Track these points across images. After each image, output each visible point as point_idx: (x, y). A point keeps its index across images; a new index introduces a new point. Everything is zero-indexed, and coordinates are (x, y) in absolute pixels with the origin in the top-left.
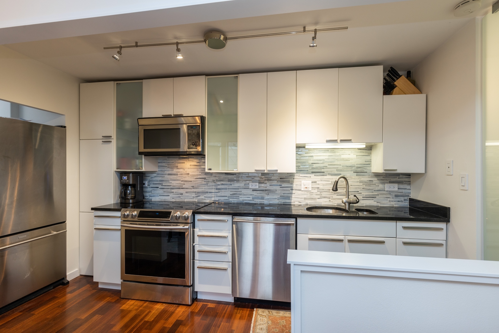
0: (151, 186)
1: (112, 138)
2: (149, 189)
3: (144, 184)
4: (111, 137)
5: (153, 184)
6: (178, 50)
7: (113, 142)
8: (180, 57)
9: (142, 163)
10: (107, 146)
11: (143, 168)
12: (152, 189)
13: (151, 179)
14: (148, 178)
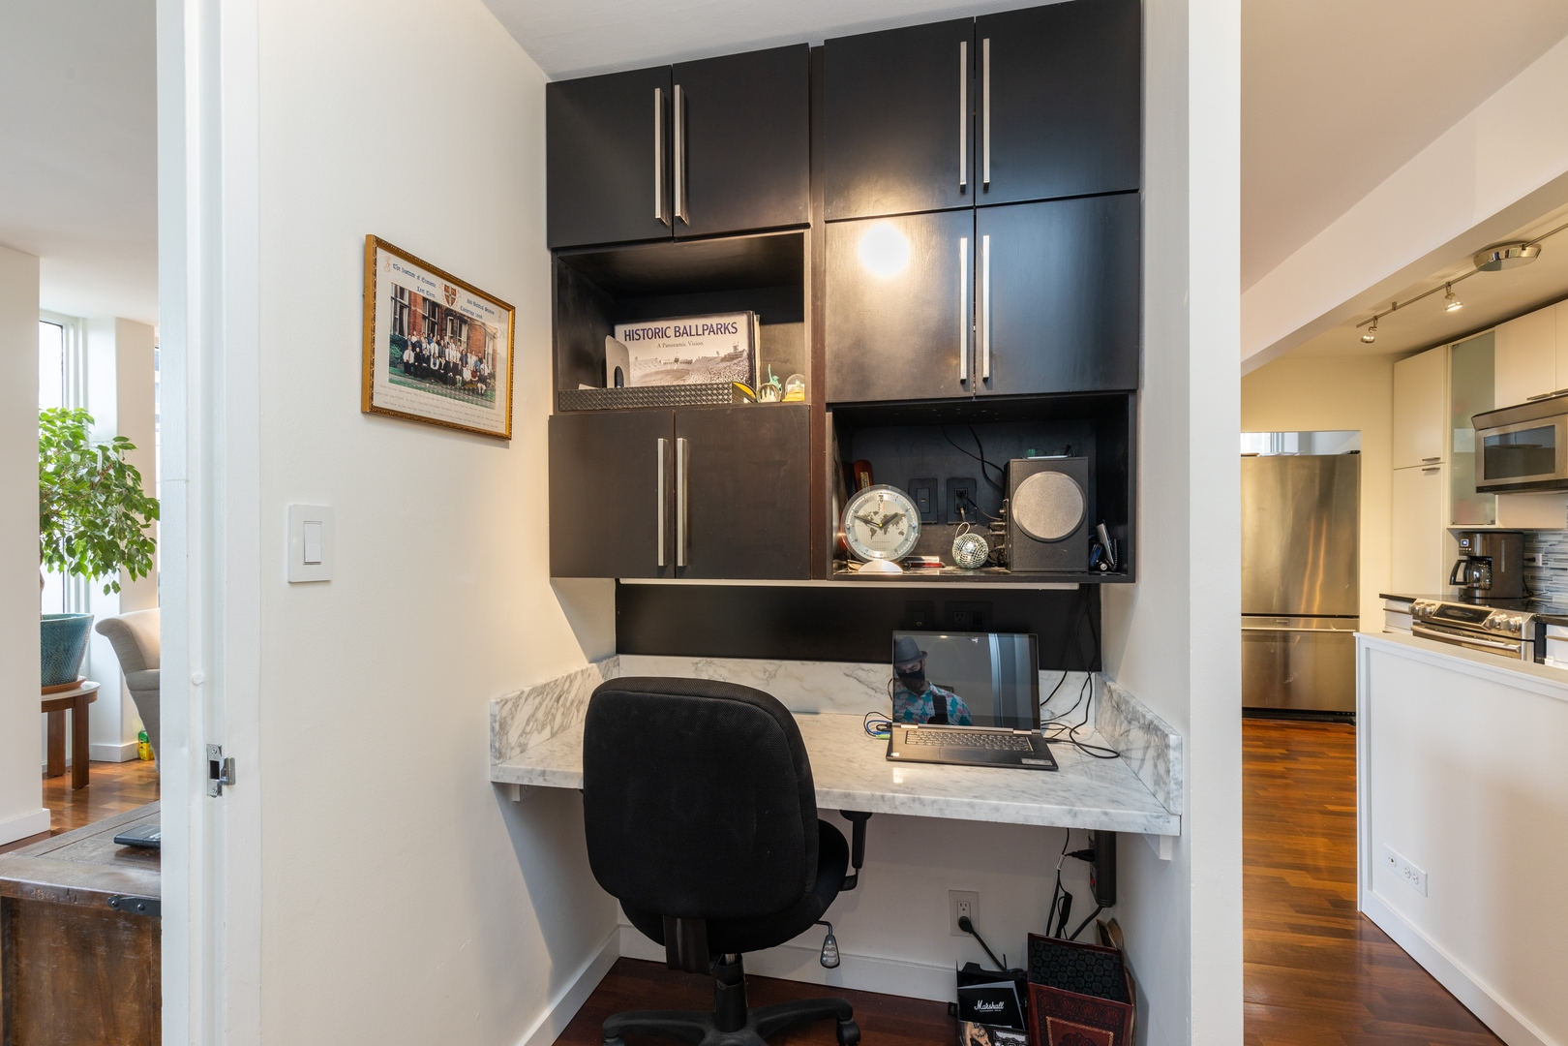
0: (1552, 564)
1: (1441, 461)
2: (1545, 573)
3: (1534, 560)
4: (1438, 459)
5: (1556, 560)
6: (1449, 296)
7: (1442, 469)
8: (1454, 308)
9: (1494, 509)
10: (1432, 477)
11: (1497, 521)
12: (1553, 572)
13: (1550, 549)
14: (1542, 545)
